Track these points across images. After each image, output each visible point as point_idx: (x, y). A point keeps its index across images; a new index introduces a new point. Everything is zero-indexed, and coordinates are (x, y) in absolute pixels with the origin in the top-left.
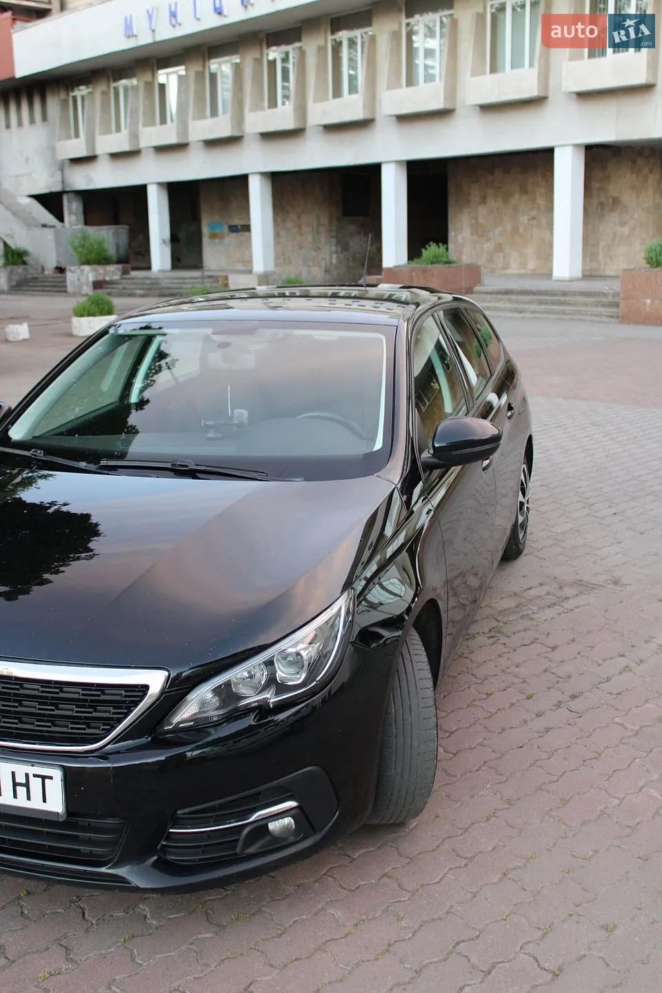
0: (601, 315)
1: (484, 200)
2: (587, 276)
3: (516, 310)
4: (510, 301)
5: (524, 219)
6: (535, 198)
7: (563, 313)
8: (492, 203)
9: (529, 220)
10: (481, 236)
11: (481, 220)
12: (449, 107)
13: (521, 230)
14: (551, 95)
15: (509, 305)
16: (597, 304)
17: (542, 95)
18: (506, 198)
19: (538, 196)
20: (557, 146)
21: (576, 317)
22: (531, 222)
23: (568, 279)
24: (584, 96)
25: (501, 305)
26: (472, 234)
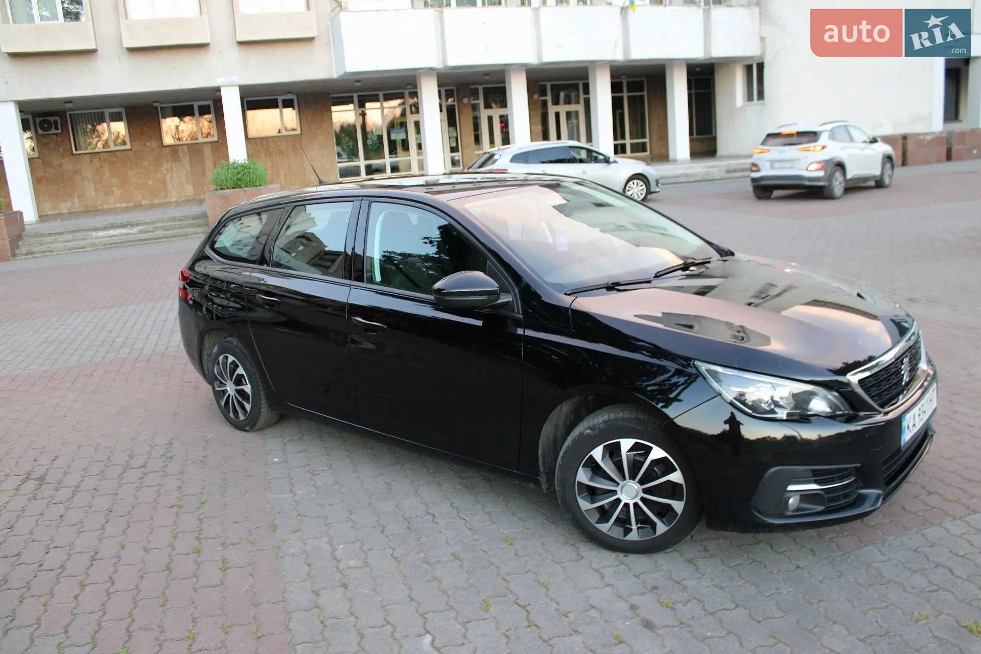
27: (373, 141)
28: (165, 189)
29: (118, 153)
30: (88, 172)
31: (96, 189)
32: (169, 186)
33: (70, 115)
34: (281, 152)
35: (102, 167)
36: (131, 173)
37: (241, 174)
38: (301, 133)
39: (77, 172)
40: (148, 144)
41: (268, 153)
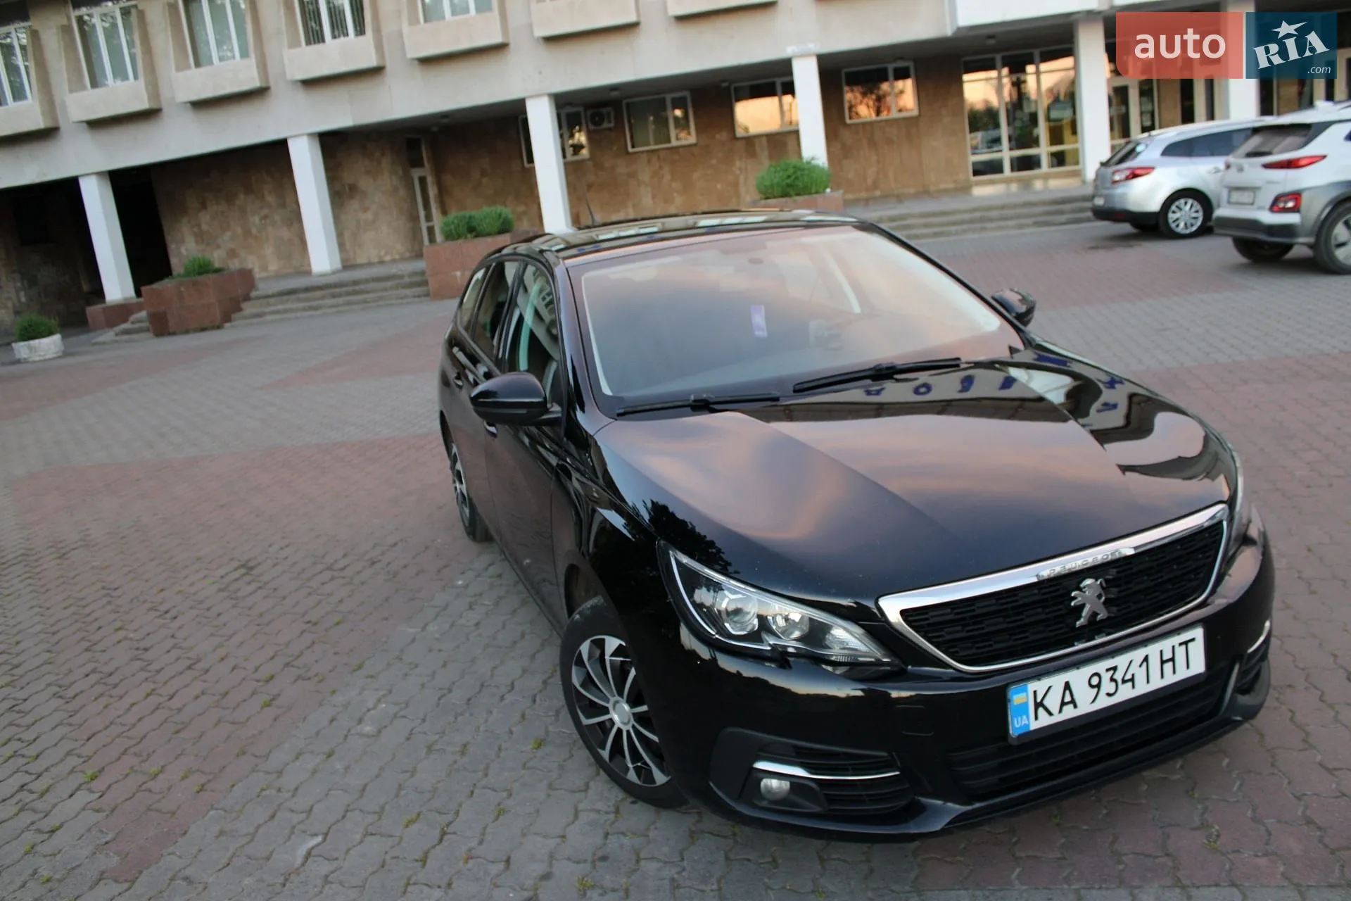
0: (406, 297)
1: (204, 206)
2: (347, 266)
3: (311, 308)
4: (299, 300)
5: (255, 219)
6: (263, 197)
7: (365, 301)
8: (213, 208)
9: (261, 220)
10: (208, 244)
11: (205, 227)
12: (155, 106)
13: (254, 231)
14: (272, 84)
15: (301, 305)
16: (396, 287)
17: (264, 85)
18: (230, 199)
19: (266, 193)
20: (291, 137)
21: (381, 303)
22: (263, 222)
23: (329, 272)
24: (310, 83)
25: (288, 306)
26: (197, 242)
27: (1023, 122)
28: (738, 195)
29: (681, 150)
30: (645, 176)
31: (654, 197)
32: (742, 190)
33: (628, 105)
34: (890, 142)
35: (661, 168)
36: (696, 175)
37: (792, 178)
38: (920, 115)
39: (632, 175)
40: (718, 136)
41: (873, 144)
